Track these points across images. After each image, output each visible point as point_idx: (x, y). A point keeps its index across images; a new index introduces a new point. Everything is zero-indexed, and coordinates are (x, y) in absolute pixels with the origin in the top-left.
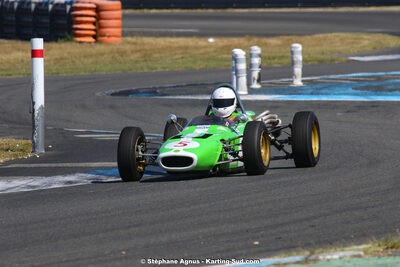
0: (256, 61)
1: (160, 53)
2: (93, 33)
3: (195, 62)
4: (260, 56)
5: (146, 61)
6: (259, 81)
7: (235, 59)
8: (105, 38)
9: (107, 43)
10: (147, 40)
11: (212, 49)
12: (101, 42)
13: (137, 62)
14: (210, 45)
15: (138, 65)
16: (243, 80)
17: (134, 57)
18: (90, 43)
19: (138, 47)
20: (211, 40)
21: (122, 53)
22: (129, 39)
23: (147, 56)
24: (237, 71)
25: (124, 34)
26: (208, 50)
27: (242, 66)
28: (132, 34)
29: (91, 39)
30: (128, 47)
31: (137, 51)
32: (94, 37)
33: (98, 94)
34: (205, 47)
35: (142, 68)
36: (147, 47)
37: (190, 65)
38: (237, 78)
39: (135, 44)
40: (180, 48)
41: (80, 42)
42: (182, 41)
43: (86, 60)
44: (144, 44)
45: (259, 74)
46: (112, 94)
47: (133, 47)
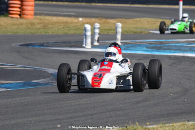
0: (97, 31)
1: (52, 25)
2: (19, 13)
3: (70, 30)
4: (99, 28)
5: (44, 28)
6: (98, 41)
7: (85, 30)
8: (25, 16)
9: (26, 19)
10: (47, 17)
11: (80, 24)
12: (22, 18)
13: (39, 29)
14: (79, 22)
15: (39, 31)
16: (89, 40)
17: (38, 26)
18: (17, 18)
19: (41, 21)
20: (81, 19)
21: (32, 24)
22: (38, 17)
23: (45, 26)
24: (86, 36)
25: (35, 14)
26: (78, 24)
27: (89, 33)
28: (40, 14)
29: (18, 16)
30: (36, 21)
31: (40, 23)
32: (20, 15)
33: (13, 45)
34: (77, 23)
35: (41, 32)
36: (46, 21)
37: (67, 32)
38: (86, 39)
39: (41, 19)
40: (64, 22)
41: (12, 17)
42: (65, 19)
43: (13, 27)
44: (45, 20)
45: (98, 38)
46: (21, 45)
47: (39, 21)
